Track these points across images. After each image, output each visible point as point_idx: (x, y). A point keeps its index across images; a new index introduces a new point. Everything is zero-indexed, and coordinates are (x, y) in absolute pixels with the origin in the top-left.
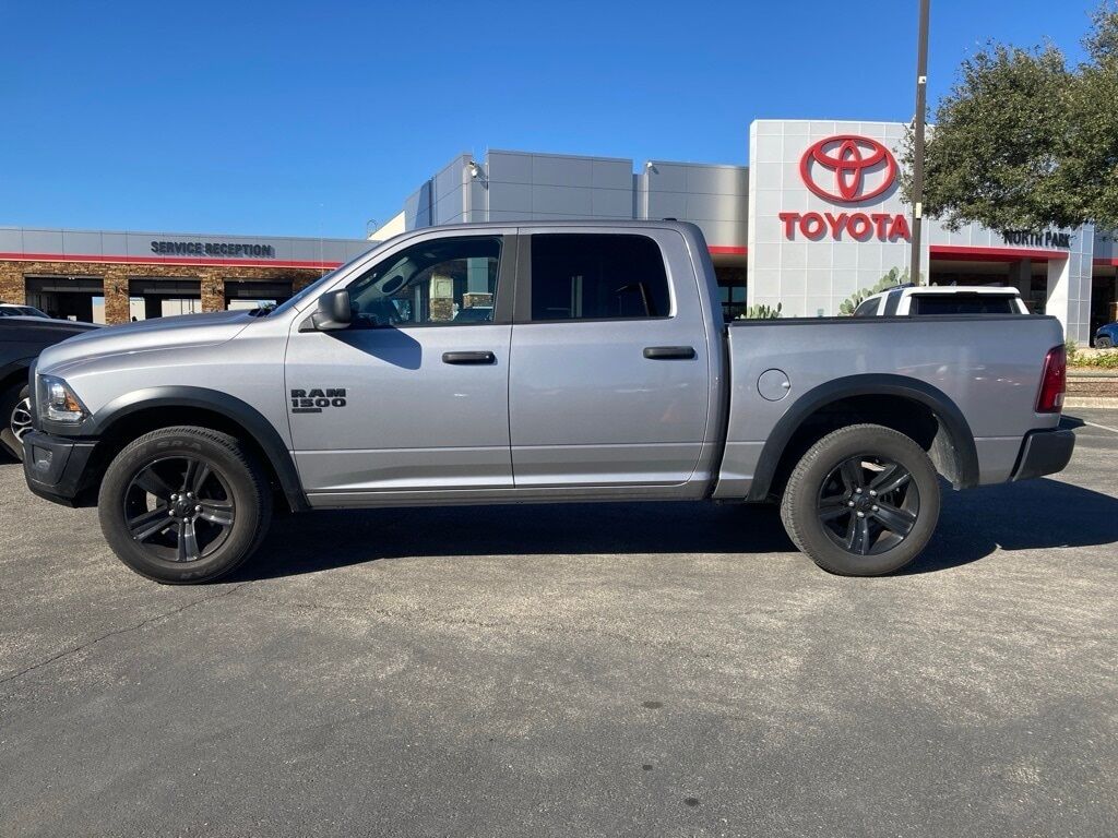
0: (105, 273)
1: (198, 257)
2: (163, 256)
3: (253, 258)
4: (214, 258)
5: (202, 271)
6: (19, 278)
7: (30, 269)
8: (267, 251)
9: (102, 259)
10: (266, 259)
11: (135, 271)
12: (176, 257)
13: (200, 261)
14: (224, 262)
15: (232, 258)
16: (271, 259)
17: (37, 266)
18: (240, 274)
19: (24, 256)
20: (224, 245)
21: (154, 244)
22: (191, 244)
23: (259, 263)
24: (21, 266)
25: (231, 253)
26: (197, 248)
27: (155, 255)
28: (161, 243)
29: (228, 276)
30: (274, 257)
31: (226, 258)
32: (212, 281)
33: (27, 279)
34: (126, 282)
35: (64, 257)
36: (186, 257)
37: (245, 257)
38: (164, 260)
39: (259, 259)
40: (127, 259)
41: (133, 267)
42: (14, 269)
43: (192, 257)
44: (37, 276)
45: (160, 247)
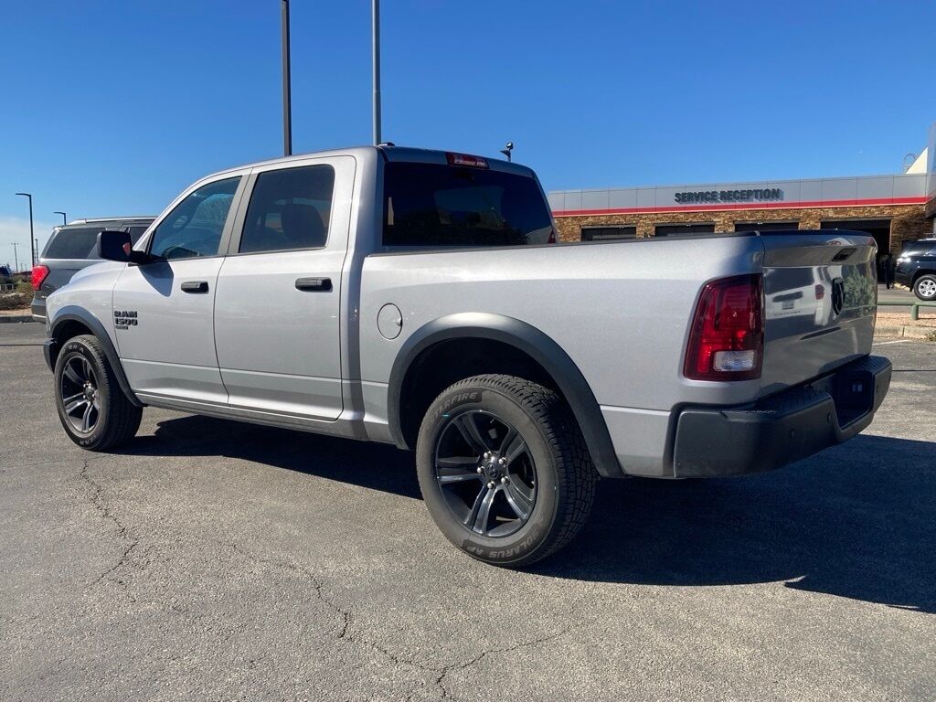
0: (638, 222)
1: (714, 204)
2: (683, 205)
3: (763, 202)
4: (727, 203)
5: (716, 216)
6: (578, 230)
7: (585, 222)
8: (776, 194)
9: (637, 210)
10: (775, 202)
11: (661, 219)
12: (694, 205)
13: (715, 207)
14: (736, 207)
15: (744, 203)
16: (779, 201)
17: (590, 220)
18: (749, 217)
19: (582, 212)
20: (737, 191)
21: (677, 195)
22: (708, 193)
23: (767, 205)
24: (579, 220)
25: (742, 198)
26: (711, 196)
27: (678, 205)
28: (684, 194)
29: (739, 219)
30: (782, 199)
31: (738, 203)
32: (724, 224)
33: (583, 230)
34: (654, 229)
35: (609, 211)
36: (704, 204)
37: (756, 201)
38: (685, 208)
39: (769, 202)
40: (656, 209)
41: (659, 216)
42: (575, 222)
43: (709, 204)
44: (590, 227)
45: (681, 197)
